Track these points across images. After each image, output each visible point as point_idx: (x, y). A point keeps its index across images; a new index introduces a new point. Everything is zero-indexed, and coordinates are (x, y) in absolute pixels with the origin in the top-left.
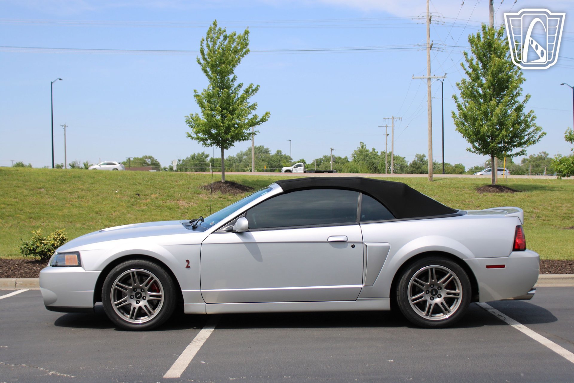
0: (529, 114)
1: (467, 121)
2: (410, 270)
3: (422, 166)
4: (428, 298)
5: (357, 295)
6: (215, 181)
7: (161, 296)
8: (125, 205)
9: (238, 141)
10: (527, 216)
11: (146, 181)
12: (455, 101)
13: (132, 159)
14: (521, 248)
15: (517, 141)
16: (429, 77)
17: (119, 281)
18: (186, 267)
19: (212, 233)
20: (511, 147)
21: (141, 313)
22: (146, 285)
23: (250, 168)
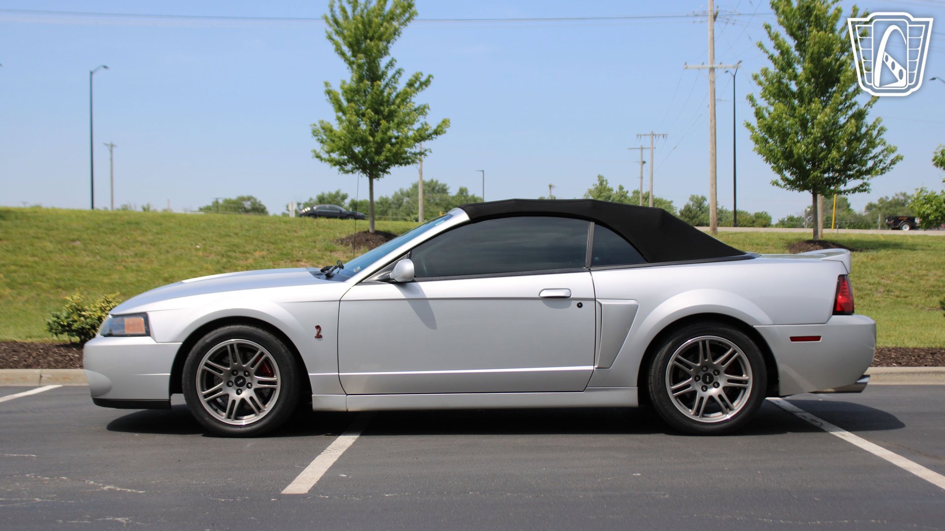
0: (874, 123)
1: (771, 136)
2: (670, 343)
3: (699, 215)
4: (697, 387)
5: (585, 383)
6: (359, 231)
7: (276, 382)
8: (211, 267)
9: (397, 165)
10: (871, 290)
11: (247, 230)
12: (751, 105)
13: (221, 201)
14: (846, 310)
15: (854, 168)
16: (711, 66)
17: (210, 359)
18: (316, 337)
19: (356, 284)
20: (845, 177)
21: (244, 409)
22: (253, 365)
23: (416, 216)
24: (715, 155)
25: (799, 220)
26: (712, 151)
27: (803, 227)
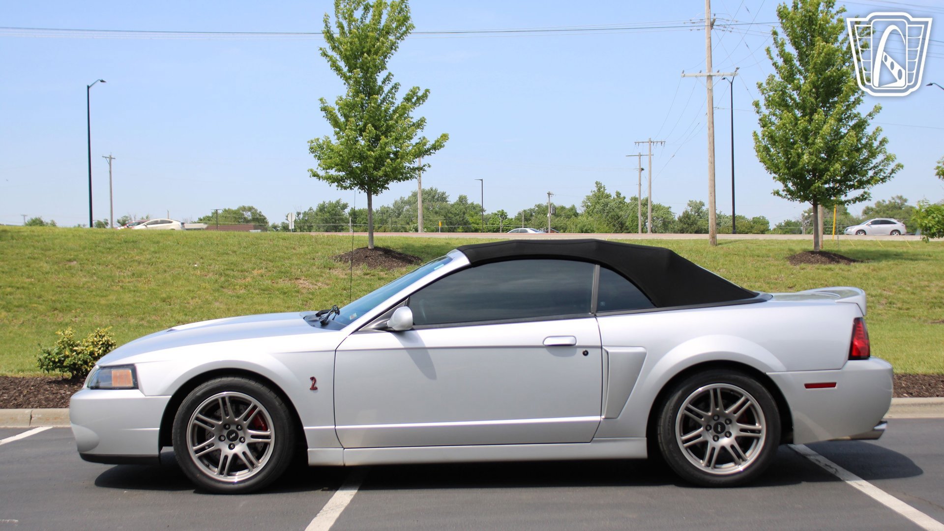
0: (875, 133)
1: (774, 146)
2: (680, 393)
3: (698, 221)
4: (709, 437)
5: (591, 434)
6: (357, 247)
7: (270, 436)
8: (209, 286)
9: (395, 181)
10: (873, 302)
11: (245, 247)
12: (755, 111)
13: (220, 212)
14: (862, 354)
15: (855, 178)
16: (709, 74)
17: (201, 412)
18: (311, 389)
19: (352, 333)
20: (845, 188)
21: (236, 465)
22: (245, 419)
23: (415, 225)
24: (713, 163)
25: (796, 224)
26: (711, 159)
27: (801, 233)
